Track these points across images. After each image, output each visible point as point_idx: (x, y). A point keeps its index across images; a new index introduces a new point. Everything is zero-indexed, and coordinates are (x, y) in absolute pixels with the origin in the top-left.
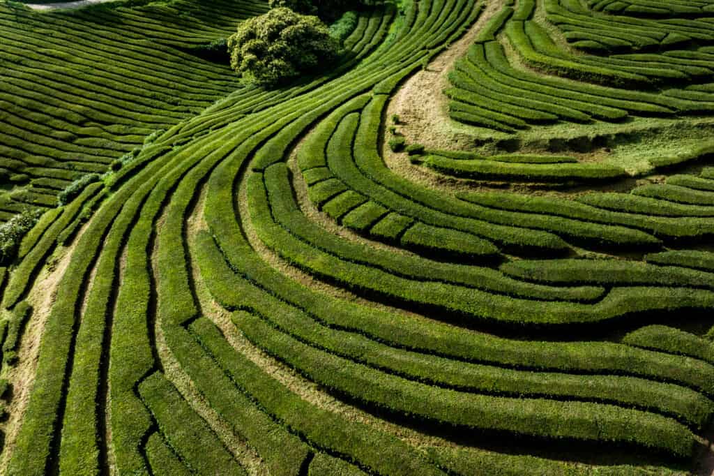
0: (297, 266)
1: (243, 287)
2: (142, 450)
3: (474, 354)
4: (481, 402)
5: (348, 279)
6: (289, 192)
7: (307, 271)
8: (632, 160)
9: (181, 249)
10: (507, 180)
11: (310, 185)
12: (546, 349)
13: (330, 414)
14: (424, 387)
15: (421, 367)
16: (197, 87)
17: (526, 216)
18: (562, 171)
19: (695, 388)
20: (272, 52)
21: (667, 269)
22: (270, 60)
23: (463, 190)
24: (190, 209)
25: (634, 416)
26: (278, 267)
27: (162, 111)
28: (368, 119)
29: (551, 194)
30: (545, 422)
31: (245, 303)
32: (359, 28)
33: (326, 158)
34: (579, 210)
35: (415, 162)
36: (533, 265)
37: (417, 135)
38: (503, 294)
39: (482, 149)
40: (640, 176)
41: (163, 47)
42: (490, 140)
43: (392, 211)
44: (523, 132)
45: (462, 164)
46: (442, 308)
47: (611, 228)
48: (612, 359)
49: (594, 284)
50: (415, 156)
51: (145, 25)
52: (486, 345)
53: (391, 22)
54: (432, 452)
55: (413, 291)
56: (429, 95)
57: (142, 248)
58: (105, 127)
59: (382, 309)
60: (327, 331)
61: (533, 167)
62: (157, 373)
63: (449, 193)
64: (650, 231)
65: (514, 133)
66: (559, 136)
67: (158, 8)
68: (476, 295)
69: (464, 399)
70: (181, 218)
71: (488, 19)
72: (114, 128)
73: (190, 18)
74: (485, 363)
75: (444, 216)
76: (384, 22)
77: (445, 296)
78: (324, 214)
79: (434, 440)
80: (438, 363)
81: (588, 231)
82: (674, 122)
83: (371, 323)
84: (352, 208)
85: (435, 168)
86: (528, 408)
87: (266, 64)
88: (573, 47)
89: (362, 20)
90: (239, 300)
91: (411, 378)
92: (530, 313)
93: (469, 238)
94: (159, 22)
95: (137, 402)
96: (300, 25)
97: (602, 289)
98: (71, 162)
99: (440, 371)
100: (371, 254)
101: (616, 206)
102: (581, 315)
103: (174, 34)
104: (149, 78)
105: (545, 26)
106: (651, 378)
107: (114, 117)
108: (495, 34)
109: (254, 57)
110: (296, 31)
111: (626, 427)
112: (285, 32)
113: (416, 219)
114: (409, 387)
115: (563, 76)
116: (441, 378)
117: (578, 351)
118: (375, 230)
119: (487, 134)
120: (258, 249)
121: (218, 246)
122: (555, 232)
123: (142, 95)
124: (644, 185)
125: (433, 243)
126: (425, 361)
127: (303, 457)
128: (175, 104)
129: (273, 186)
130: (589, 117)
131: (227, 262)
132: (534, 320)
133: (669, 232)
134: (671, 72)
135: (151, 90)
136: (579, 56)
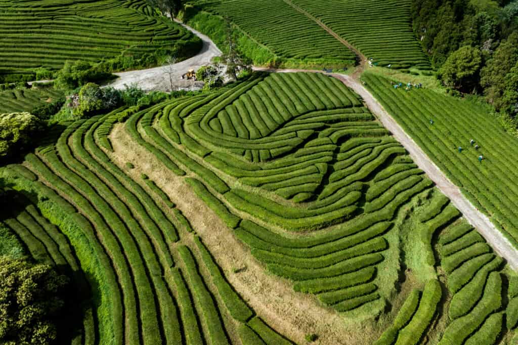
18: (431, 305)
40: (438, 276)
42: (381, 312)
44: (380, 292)
61: (421, 315)
65: (378, 297)
76: (34, 214)
88: (297, 203)
105: (247, 189)
115: (320, 229)
119: (373, 309)
124: (447, 282)
136: (305, 208)
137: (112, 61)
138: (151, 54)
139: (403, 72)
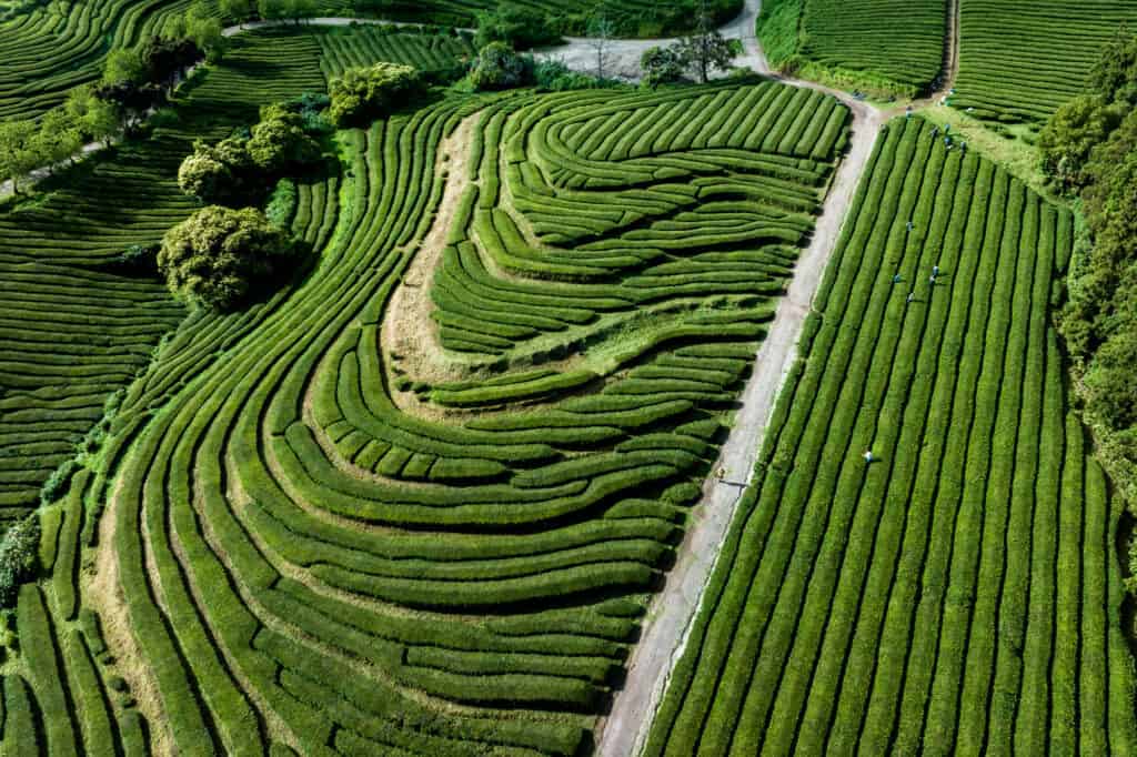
0: (350, 517)
1: (309, 546)
2: (278, 684)
3: (503, 552)
4: (514, 583)
5: (395, 518)
6: (317, 451)
7: (359, 519)
8: (600, 360)
9: (236, 525)
10: (503, 403)
11: (337, 442)
12: (552, 536)
13: (411, 620)
14: (474, 585)
15: (468, 571)
16: (127, 316)
17: (523, 433)
18: (547, 385)
19: (652, 538)
20: (218, 269)
21: (631, 455)
22: (219, 279)
23: (469, 418)
24: (224, 486)
25: (613, 567)
26: (333, 522)
27: (93, 358)
28: (367, 360)
29: (540, 407)
30: (557, 586)
31: (317, 557)
32: (302, 202)
33: (340, 409)
34: (563, 419)
35: (424, 400)
36: (533, 474)
37: (417, 370)
38: (515, 502)
39: (477, 374)
40: (609, 375)
41: (61, 268)
42: (482, 366)
43: (416, 451)
44: (508, 351)
45: (463, 395)
46: (473, 524)
47: (587, 430)
48: (597, 532)
49: (579, 479)
50: (422, 394)
51: (23, 241)
52: (511, 543)
53: (338, 187)
54: (488, 626)
55: (449, 516)
56: (417, 318)
57: (193, 532)
58: (33, 393)
59: (428, 535)
60: (392, 564)
61: (522, 386)
62: (263, 630)
63: (457, 425)
64: (616, 426)
65: (500, 354)
66: (540, 350)
67: (29, 211)
68: (496, 508)
69: (502, 585)
70: (220, 497)
71: (455, 199)
72: (45, 392)
73: (81, 220)
74: (513, 557)
75: (459, 447)
76: (331, 188)
77: (474, 515)
78: (356, 466)
79: (487, 617)
80: (478, 565)
81: (570, 437)
82: (633, 314)
83: (423, 549)
84: (382, 457)
85: (441, 403)
86: (545, 579)
87: (216, 283)
88: (542, 243)
89: (302, 188)
90: (310, 556)
91: (462, 581)
92: (536, 513)
93: (482, 464)
94: (43, 234)
95: (257, 654)
96: (244, 231)
97: (586, 482)
98: (14, 447)
99: (482, 571)
100: (408, 493)
101: (590, 409)
102: (572, 505)
103: (69, 248)
104: (61, 316)
105: (512, 212)
106: (623, 538)
107: (37, 378)
108: (465, 229)
109: (200, 279)
110: (241, 240)
111: (609, 575)
112: (228, 242)
113: (437, 455)
114: (462, 587)
115: (536, 278)
116: (483, 576)
117: (573, 532)
118: (406, 472)
119: (479, 359)
120: (308, 510)
121: (270, 514)
122: (546, 443)
123: (61, 341)
124: (612, 384)
125: (455, 474)
126: (469, 566)
127: (401, 653)
128: (107, 345)
129: (302, 449)
130: (563, 324)
131: (286, 527)
132: (541, 517)
133: (630, 424)
134: (628, 259)
135: (69, 333)
136: (547, 252)
137: (574, 17)
138: (634, 17)
139: (987, 127)
